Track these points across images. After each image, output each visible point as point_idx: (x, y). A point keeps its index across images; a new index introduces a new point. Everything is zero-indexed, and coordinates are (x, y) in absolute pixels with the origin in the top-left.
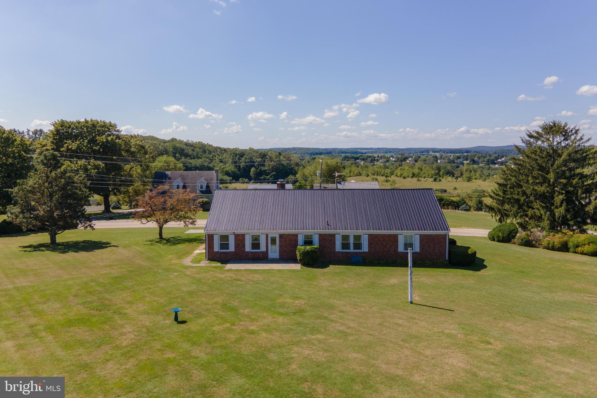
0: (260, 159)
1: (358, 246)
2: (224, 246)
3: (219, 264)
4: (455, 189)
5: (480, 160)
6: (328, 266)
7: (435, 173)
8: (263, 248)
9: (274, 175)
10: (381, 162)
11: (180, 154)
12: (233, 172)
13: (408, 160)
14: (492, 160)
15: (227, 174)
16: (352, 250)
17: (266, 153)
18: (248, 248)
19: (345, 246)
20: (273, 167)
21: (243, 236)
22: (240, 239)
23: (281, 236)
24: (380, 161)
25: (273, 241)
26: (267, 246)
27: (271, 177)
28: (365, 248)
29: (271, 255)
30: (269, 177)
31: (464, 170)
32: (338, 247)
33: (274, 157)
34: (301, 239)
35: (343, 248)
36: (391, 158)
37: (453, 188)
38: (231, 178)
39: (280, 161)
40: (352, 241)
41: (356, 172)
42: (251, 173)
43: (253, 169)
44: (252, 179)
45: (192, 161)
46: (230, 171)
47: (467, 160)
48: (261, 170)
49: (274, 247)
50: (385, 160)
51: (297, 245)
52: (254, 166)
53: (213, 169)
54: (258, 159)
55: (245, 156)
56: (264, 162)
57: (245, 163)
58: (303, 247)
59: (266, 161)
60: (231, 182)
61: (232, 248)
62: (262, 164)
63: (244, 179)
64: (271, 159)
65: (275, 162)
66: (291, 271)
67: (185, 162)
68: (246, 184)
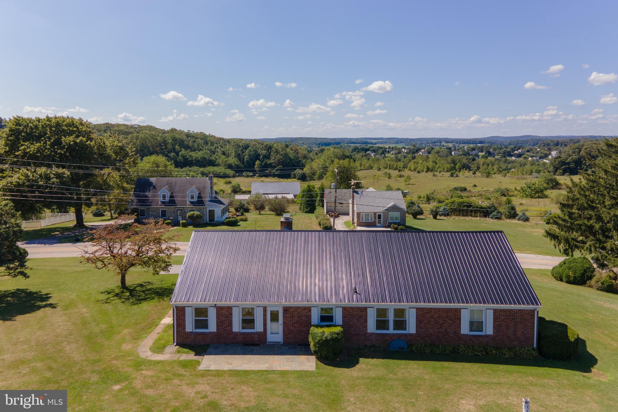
0: (265, 152)
1: (400, 324)
2: (201, 323)
3: (190, 356)
4: (475, 186)
5: (496, 152)
6: (357, 362)
7: (450, 167)
8: (259, 327)
9: (280, 169)
10: (393, 154)
11: (180, 145)
12: (237, 166)
13: (421, 151)
14: (509, 152)
15: (230, 167)
16: (391, 330)
17: (271, 145)
18: (237, 327)
19: (382, 324)
20: (279, 160)
21: (229, 309)
22: (224, 313)
23: (286, 310)
24: (391, 153)
25: (274, 317)
26: (265, 325)
27: (277, 170)
28: (412, 328)
29: (271, 338)
30: (275, 171)
31: (481, 164)
32: (371, 327)
33: (280, 149)
34: (315, 317)
35: (378, 328)
36: (403, 150)
37: (472, 185)
38: (234, 172)
39: (286, 154)
40: (391, 317)
41: (367, 165)
42: (256, 166)
43: (257, 162)
44: (257, 173)
45: (193, 154)
46: (233, 164)
47: (482, 152)
48: (266, 163)
49: (275, 325)
50: (397, 151)
51: (309, 325)
52: (259, 159)
53: (215, 162)
54: (264, 151)
55: (249, 148)
56: (270, 155)
57: (250, 156)
58: (319, 330)
59: (272, 154)
60: (234, 176)
61: (212, 327)
62: (268, 157)
63: (249, 173)
64: (277, 152)
65: (281, 155)
66: (302, 375)
67: (185, 155)
68: (250, 178)
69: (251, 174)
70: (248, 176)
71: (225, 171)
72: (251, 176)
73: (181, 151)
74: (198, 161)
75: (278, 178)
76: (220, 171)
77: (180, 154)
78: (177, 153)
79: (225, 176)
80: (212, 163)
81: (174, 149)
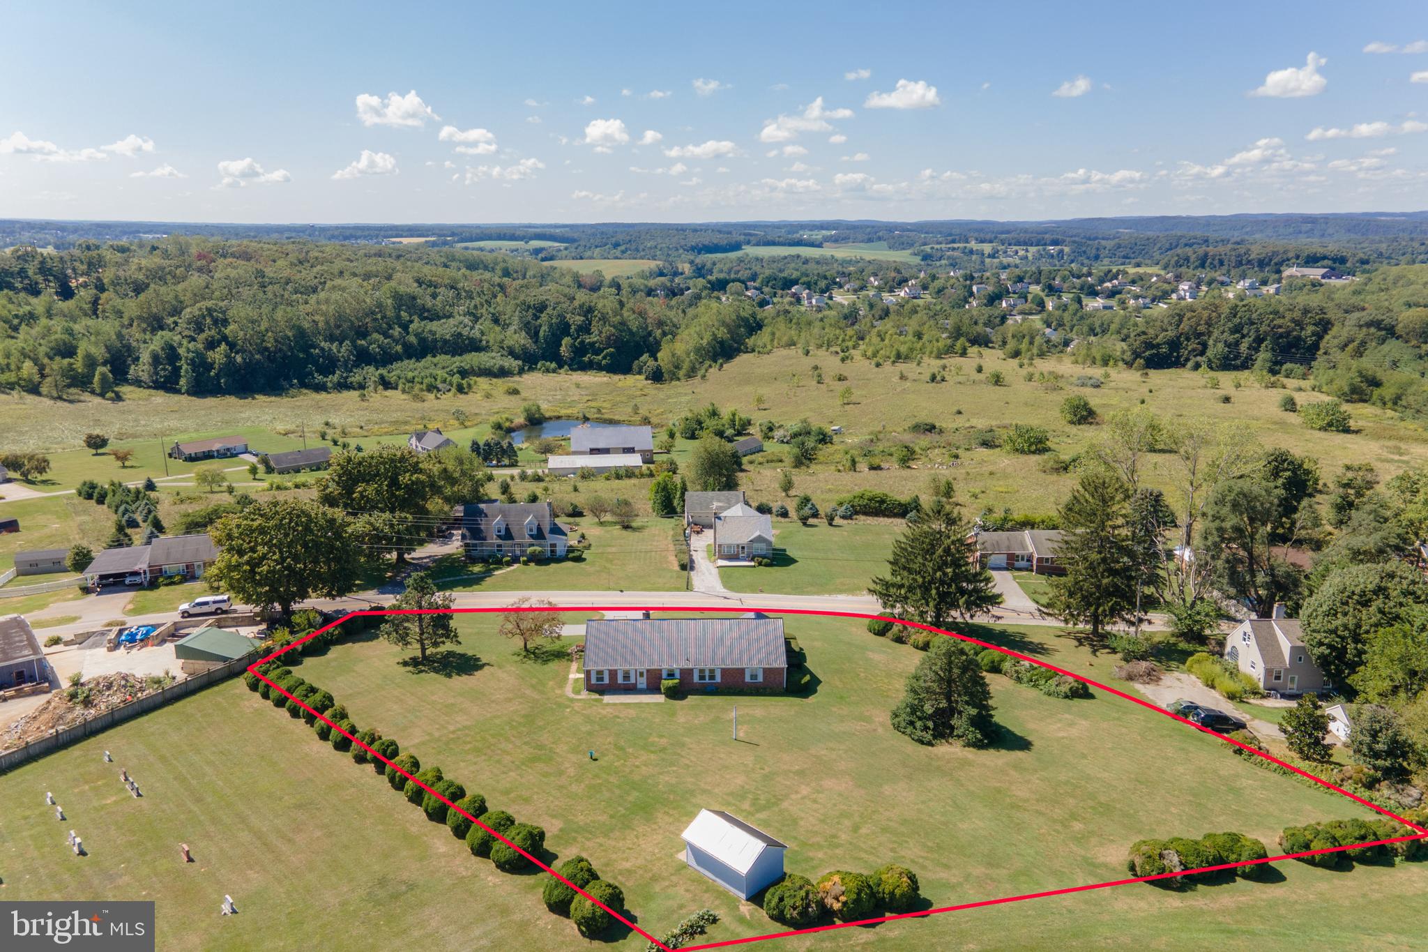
0: (582, 318)
1: (712, 677)
2: (600, 679)
3: (597, 696)
6: (686, 697)
8: (633, 681)
9: (611, 355)
11: (408, 310)
12: (524, 348)
15: (512, 353)
16: (707, 680)
17: (593, 304)
18: (620, 680)
19: (702, 677)
20: (608, 338)
21: (616, 671)
22: (613, 674)
23: (648, 671)
25: (642, 674)
26: (636, 678)
27: (604, 358)
28: (718, 679)
29: (639, 686)
30: (600, 357)
32: (696, 679)
33: (610, 312)
34: (664, 675)
35: (699, 679)
36: (872, 279)
38: (520, 363)
39: (623, 323)
40: (707, 674)
42: (563, 349)
43: (566, 341)
44: (566, 363)
45: (434, 326)
46: (517, 346)
48: (582, 342)
49: (642, 678)
50: (856, 284)
51: (661, 678)
52: (568, 334)
53: (481, 341)
54: (577, 318)
55: (549, 310)
56: (590, 324)
57: (551, 326)
58: (666, 682)
59: (594, 323)
60: (521, 372)
61: (606, 681)
62: (585, 329)
63: (548, 363)
64: (604, 319)
65: (614, 327)
66: (657, 704)
67: (420, 330)
68: (551, 374)
69: (553, 365)
70: (548, 371)
71: (501, 363)
72: (554, 371)
73: (412, 322)
74: (446, 342)
75: (608, 372)
76: (492, 362)
77: (410, 330)
78: (405, 327)
79: (503, 373)
80: (475, 346)
81: (399, 317)
